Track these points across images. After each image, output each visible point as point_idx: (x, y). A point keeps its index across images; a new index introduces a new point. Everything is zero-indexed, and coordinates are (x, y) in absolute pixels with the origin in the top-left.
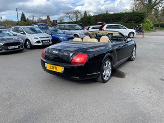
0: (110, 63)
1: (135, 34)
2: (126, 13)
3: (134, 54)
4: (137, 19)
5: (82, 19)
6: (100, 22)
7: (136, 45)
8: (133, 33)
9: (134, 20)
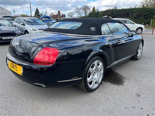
0: (101, 64)
1: (144, 30)
2: (135, 9)
3: (139, 51)
4: (147, 15)
5: (90, 14)
6: (106, 16)
7: (143, 41)
8: (141, 28)
9: (144, 16)
